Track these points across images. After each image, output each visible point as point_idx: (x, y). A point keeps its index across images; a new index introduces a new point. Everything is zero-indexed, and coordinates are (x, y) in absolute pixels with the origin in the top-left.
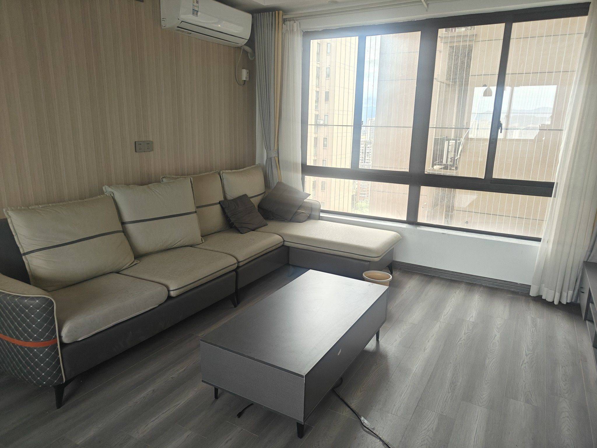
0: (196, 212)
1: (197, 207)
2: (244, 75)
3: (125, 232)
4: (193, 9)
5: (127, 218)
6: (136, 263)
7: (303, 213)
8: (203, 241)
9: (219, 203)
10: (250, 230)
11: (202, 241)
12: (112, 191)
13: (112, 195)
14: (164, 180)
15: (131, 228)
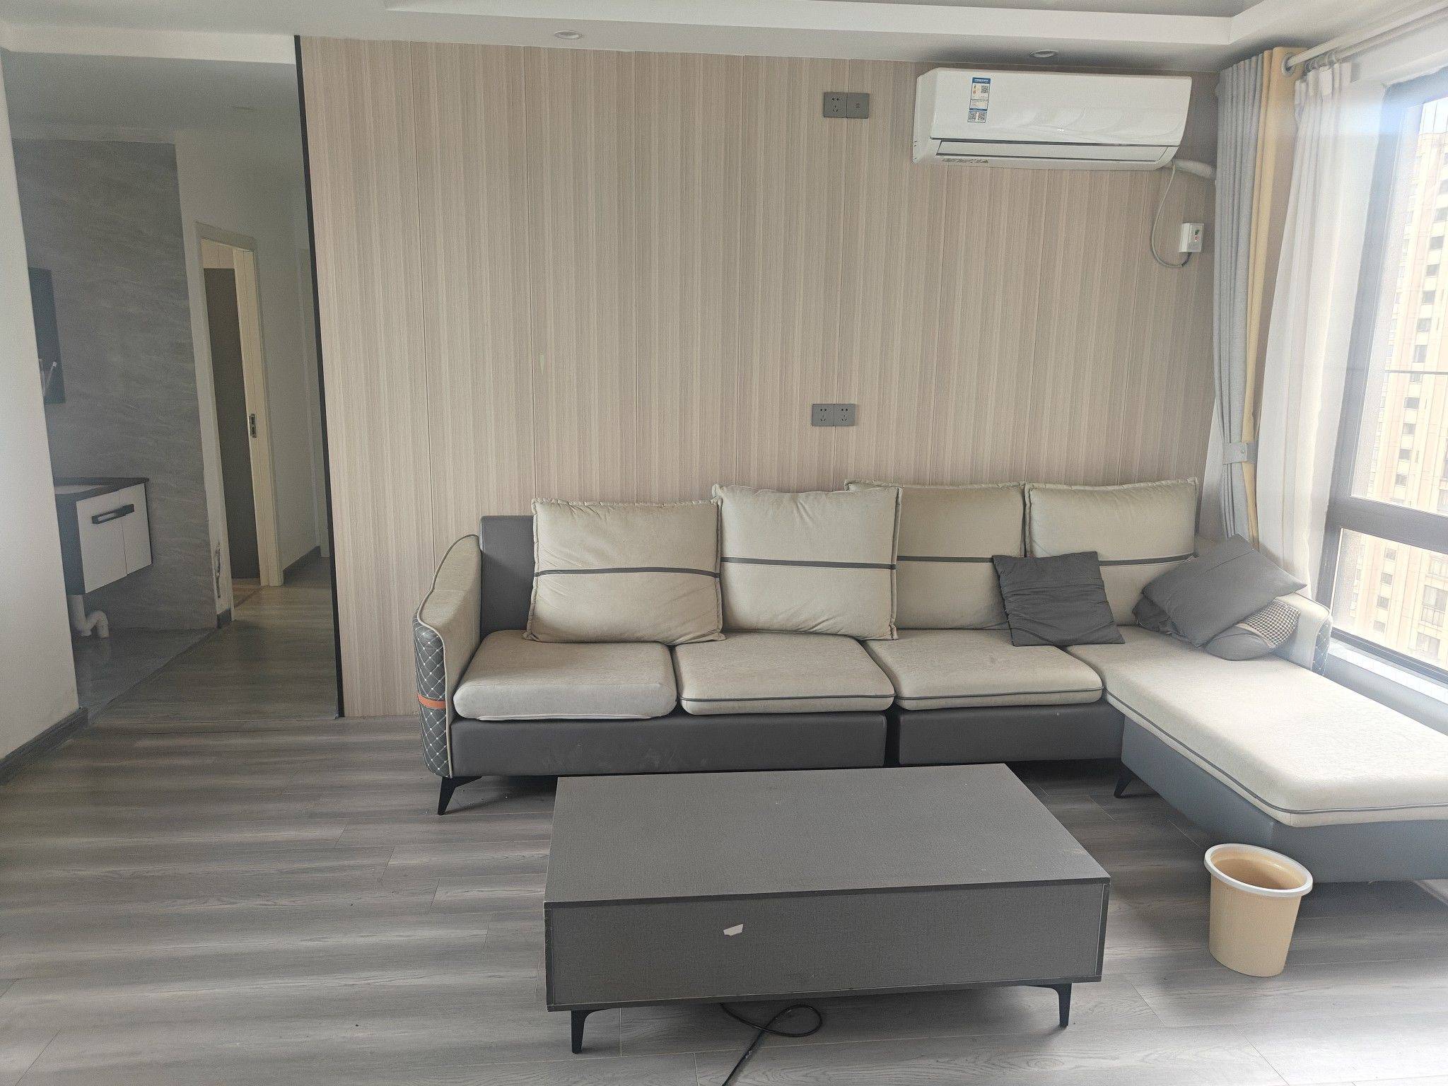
0: (892, 567)
1: (900, 558)
2: (1187, 238)
3: (719, 576)
4: (970, 109)
5: (731, 550)
6: (715, 639)
7: (1253, 634)
8: (895, 636)
9: (992, 560)
10: (1044, 642)
11: (892, 634)
12: (723, 495)
13: (719, 504)
14: (852, 487)
15: (732, 570)
